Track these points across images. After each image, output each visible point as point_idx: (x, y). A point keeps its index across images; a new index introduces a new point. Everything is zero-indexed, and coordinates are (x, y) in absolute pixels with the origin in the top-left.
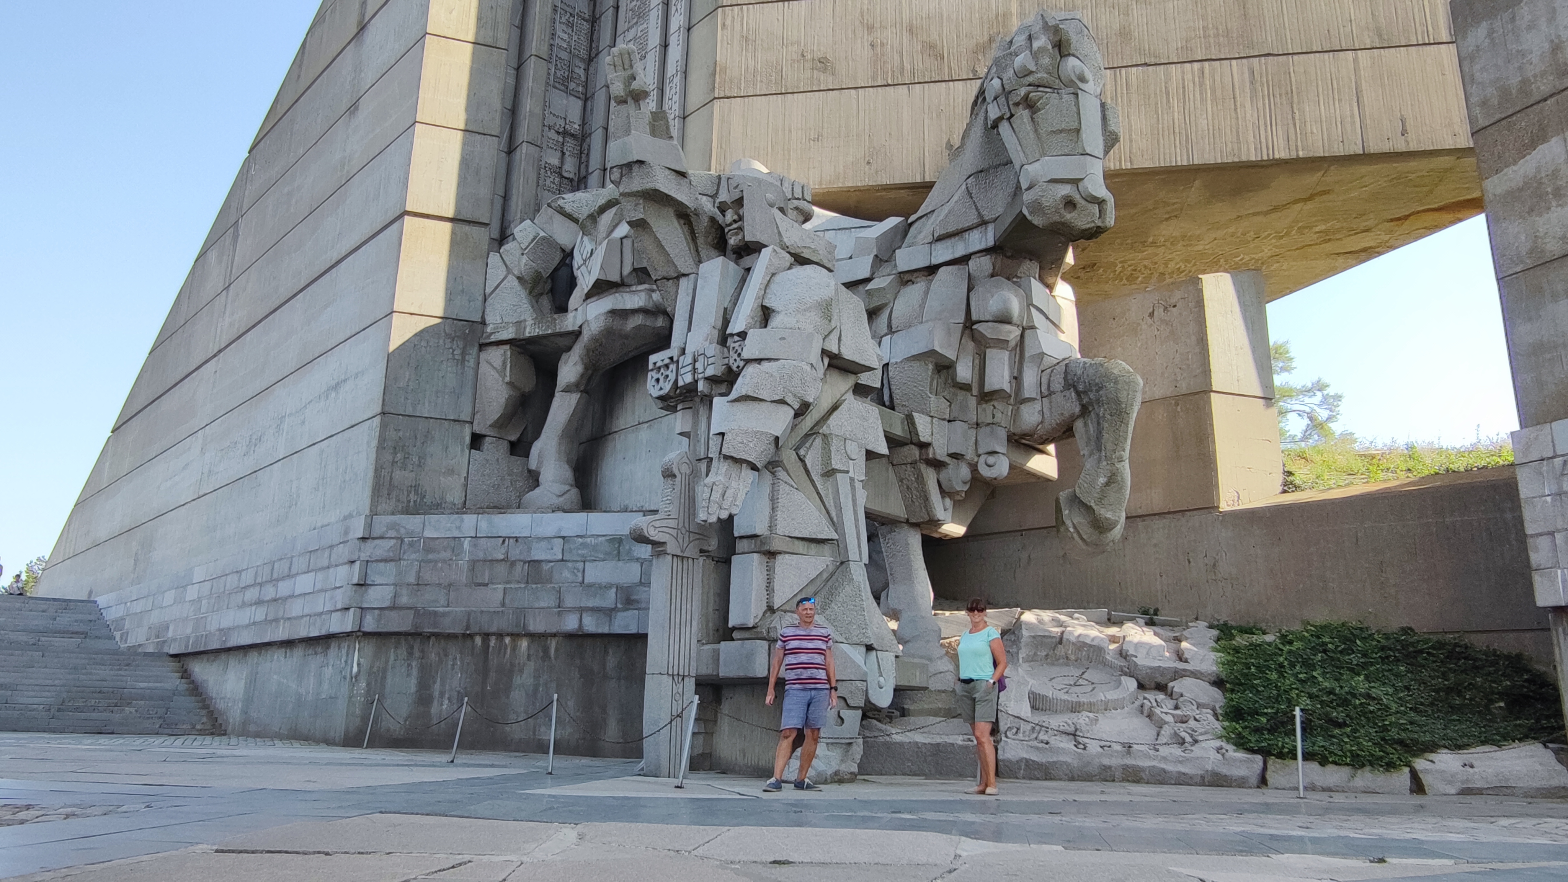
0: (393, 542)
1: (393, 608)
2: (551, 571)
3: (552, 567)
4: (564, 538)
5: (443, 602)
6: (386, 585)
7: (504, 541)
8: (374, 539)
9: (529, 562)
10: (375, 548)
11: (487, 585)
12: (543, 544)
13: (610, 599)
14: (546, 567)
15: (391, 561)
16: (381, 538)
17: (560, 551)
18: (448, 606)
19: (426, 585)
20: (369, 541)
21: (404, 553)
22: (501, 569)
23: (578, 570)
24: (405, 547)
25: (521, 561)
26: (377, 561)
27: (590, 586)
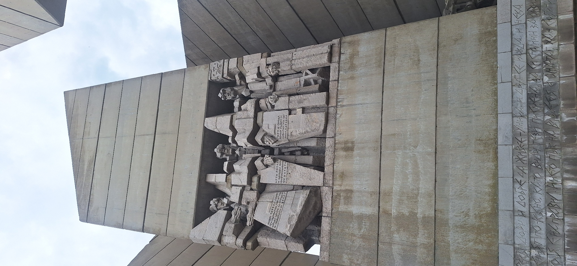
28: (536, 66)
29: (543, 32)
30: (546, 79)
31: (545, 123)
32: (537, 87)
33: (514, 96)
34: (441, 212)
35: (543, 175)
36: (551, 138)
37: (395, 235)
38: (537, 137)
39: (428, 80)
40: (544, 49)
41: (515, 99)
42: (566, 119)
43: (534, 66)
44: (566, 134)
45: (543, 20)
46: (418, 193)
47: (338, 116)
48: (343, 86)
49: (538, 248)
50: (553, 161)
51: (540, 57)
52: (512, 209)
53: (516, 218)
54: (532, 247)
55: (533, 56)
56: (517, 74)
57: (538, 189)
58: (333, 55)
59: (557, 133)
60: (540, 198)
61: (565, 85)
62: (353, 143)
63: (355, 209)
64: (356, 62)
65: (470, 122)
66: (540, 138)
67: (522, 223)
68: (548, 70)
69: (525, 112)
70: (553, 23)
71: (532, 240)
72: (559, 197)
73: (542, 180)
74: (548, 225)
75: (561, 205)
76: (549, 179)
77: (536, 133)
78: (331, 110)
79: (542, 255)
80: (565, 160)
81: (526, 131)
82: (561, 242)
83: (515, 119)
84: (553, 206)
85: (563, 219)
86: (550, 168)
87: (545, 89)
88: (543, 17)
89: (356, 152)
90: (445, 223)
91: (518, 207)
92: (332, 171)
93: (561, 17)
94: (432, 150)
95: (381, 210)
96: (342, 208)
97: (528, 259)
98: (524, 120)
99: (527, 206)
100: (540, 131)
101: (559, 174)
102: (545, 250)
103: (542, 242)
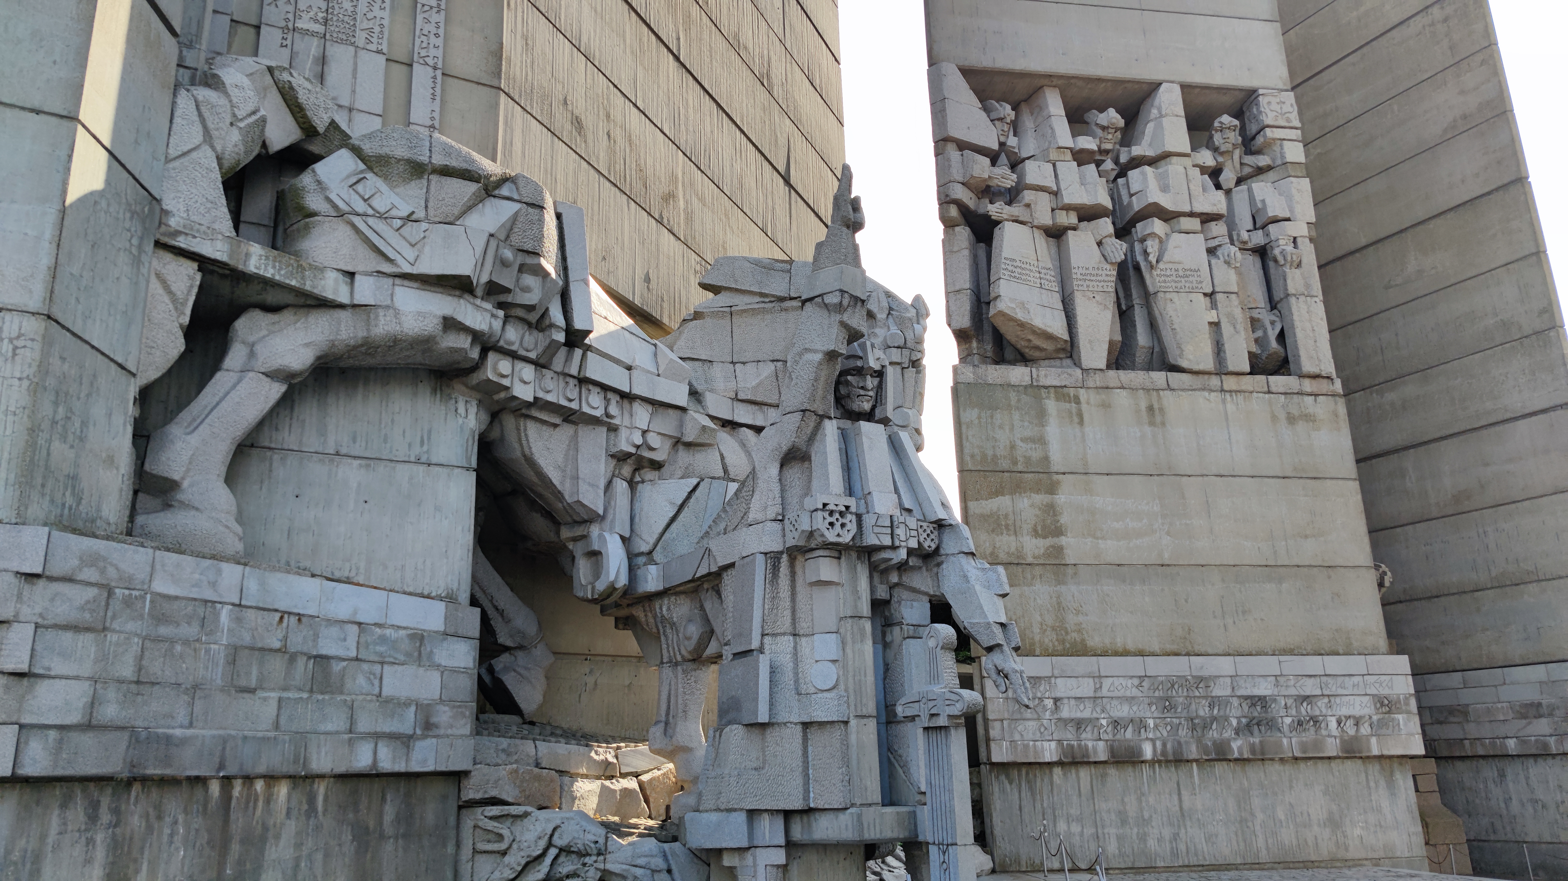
0: (92, 592)
1: (88, 726)
2: (343, 674)
3: (344, 668)
4: (360, 624)
5: (182, 716)
6: (77, 678)
7: (282, 618)
8: (51, 579)
9: (315, 657)
10: (52, 600)
11: (252, 691)
12: (334, 631)
13: (406, 722)
14: (337, 667)
15: (88, 629)
16: (68, 579)
17: (355, 644)
18: (191, 725)
19: (153, 684)
20: (41, 583)
21: (114, 617)
22: (277, 664)
23: (374, 674)
24: (116, 605)
25: (305, 654)
26: (56, 626)
27: (388, 701)
28: (1304, 709)
29: (1354, 717)
30: (1288, 720)
31: (1226, 719)
32: (1277, 710)
33: (1261, 679)
34: (1075, 574)
35: (1155, 715)
36: (1206, 726)
37: (1026, 500)
38: (1207, 709)
39: (1275, 552)
40: (1329, 718)
41: (1257, 680)
42: (1235, 745)
43: (1305, 704)
44: (1214, 743)
45: (1370, 717)
46: (1097, 538)
47: (1206, 394)
48: (1258, 404)
49: (1057, 708)
50: (1175, 728)
51: (1317, 713)
52: (1103, 674)
53: (1091, 680)
54: (1056, 700)
55: (1319, 704)
56: (1292, 683)
57: (1135, 708)
58: (1314, 381)
59: (1213, 734)
60: (1123, 711)
61: (1281, 745)
62: (1163, 424)
63: (1053, 430)
64: (1301, 426)
65: (1215, 617)
66: (1204, 711)
67: (1086, 688)
68: (1300, 723)
69: (1239, 694)
70: (1365, 730)
71: (1066, 701)
72: (1129, 734)
73: (1149, 714)
74: (1090, 721)
75: (1118, 737)
76: (1151, 723)
77: (1211, 706)
78: (1215, 381)
79: (1048, 713)
80: (1179, 743)
81: (1214, 694)
82: (1070, 736)
83: (1228, 680)
84: (1115, 728)
85: (1100, 739)
86: (1166, 724)
87: (1273, 719)
88: (1375, 718)
89: (1148, 429)
90: (1060, 582)
91: (1107, 683)
92: (1111, 385)
93: (1374, 740)
94: (1167, 558)
95: (1061, 476)
96: (1051, 405)
97: (1039, 695)
98: (1228, 692)
99: (1109, 694)
100: (1216, 712)
101: (1159, 735)
102: (1056, 716)
103: (1065, 713)
